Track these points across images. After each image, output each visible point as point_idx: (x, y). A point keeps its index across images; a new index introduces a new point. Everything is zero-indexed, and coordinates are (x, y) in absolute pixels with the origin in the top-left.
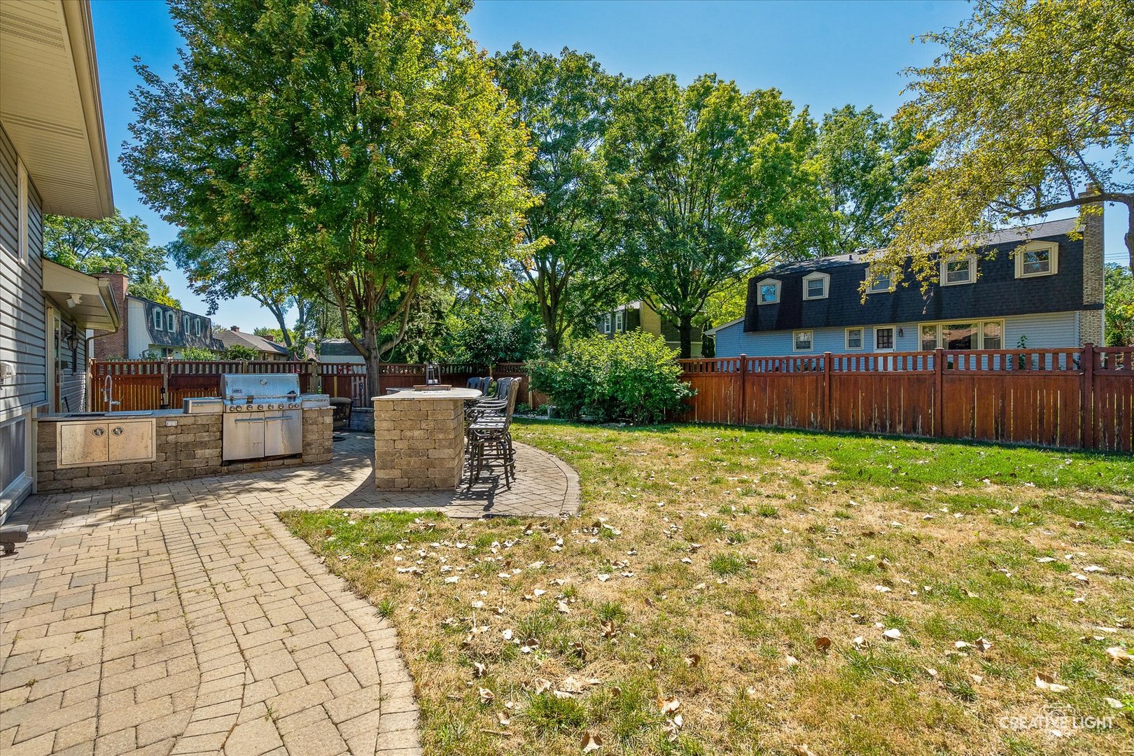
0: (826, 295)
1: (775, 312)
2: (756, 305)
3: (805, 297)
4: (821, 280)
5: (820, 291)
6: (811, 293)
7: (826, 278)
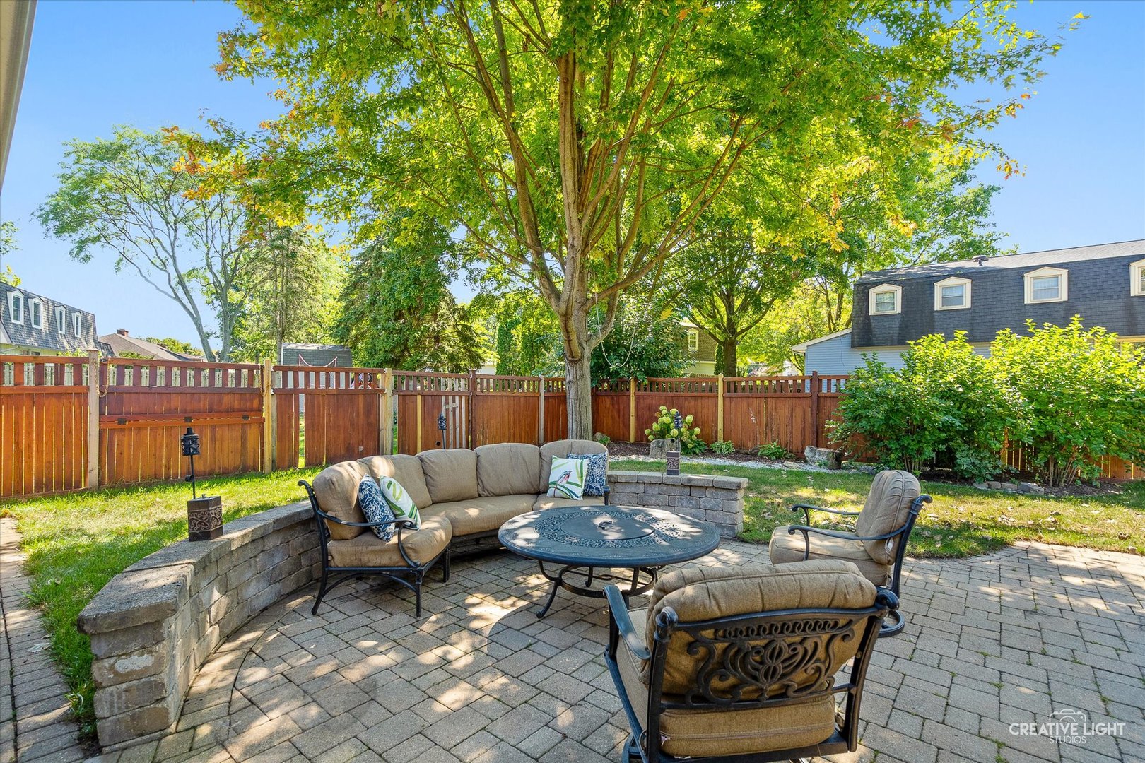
0: (967, 304)
1: (896, 325)
2: (867, 317)
3: (938, 306)
4: (961, 286)
5: (960, 299)
6: (945, 301)
7: (967, 283)
